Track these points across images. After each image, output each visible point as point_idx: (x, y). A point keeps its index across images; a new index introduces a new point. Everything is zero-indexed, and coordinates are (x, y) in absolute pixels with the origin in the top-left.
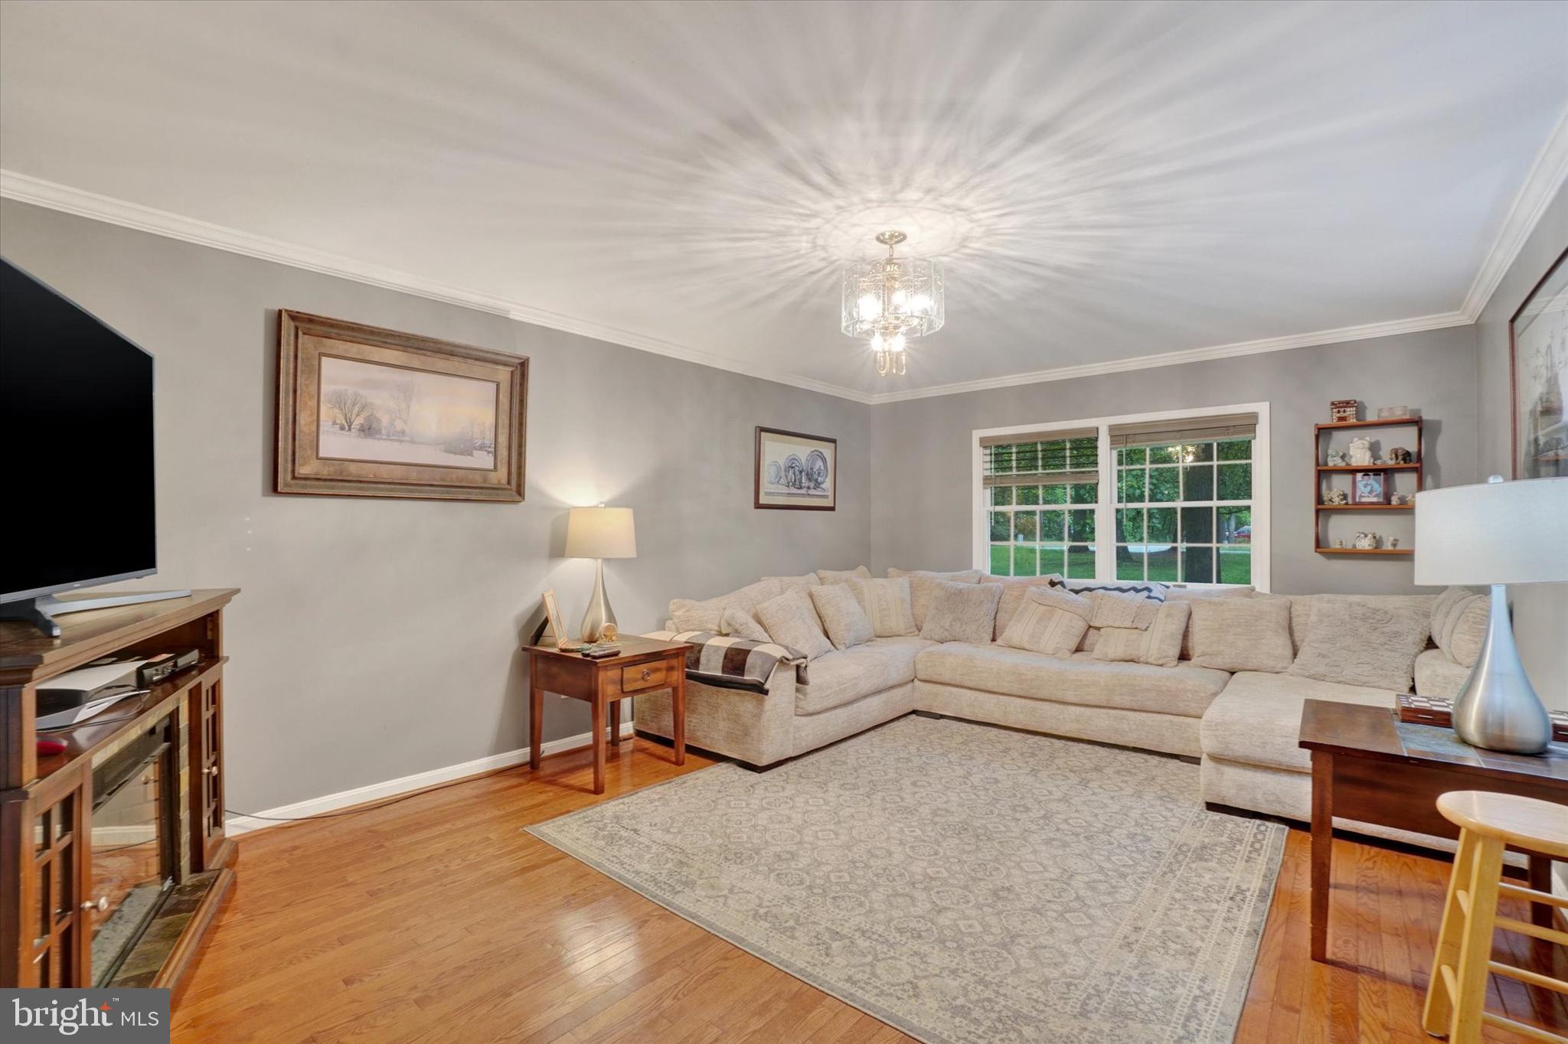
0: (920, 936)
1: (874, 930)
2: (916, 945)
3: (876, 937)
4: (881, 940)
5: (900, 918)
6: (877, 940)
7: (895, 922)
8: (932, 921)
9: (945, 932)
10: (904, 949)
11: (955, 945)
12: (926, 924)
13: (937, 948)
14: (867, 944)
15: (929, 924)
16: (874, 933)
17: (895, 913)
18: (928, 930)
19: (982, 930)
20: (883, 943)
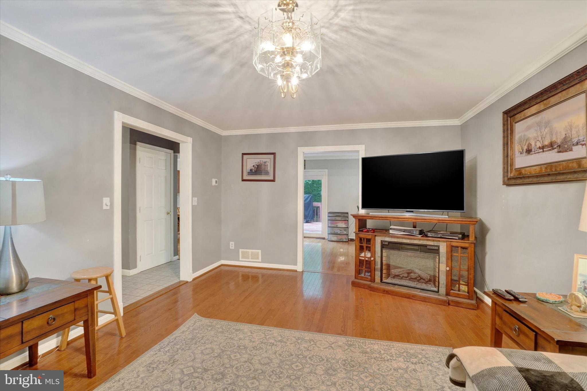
0: (253, 348)
1: (270, 346)
2: (255, 344)
3: (269, 344)
4: (266, 344)
5: (263, 353)
6: (268, 343)
7: (264, 351)
8: (251, 355)
9: (245, 352)
10: (258, 343)
11: (241, 347)
12: (252, 353)
13: (247, 345)
14: (270, 341)
15: (251, 353)
16: (270, 345)
17: (266, 355)
18: (251, 351)
19: (231, 356)
20: (265, 343)
